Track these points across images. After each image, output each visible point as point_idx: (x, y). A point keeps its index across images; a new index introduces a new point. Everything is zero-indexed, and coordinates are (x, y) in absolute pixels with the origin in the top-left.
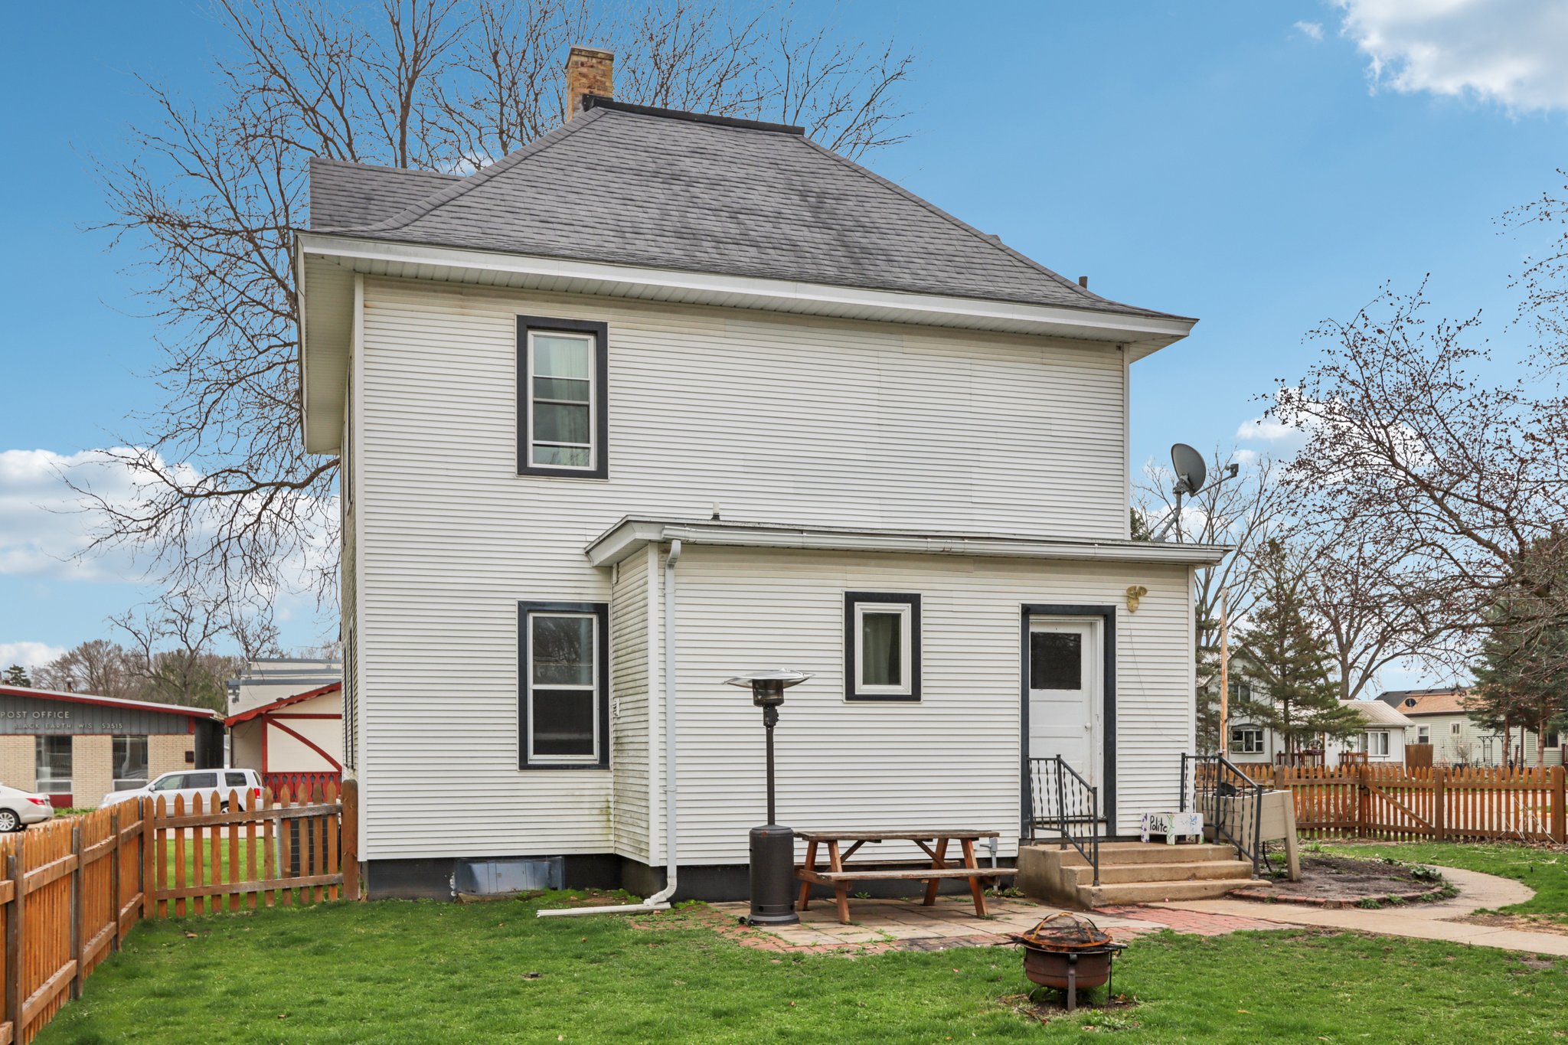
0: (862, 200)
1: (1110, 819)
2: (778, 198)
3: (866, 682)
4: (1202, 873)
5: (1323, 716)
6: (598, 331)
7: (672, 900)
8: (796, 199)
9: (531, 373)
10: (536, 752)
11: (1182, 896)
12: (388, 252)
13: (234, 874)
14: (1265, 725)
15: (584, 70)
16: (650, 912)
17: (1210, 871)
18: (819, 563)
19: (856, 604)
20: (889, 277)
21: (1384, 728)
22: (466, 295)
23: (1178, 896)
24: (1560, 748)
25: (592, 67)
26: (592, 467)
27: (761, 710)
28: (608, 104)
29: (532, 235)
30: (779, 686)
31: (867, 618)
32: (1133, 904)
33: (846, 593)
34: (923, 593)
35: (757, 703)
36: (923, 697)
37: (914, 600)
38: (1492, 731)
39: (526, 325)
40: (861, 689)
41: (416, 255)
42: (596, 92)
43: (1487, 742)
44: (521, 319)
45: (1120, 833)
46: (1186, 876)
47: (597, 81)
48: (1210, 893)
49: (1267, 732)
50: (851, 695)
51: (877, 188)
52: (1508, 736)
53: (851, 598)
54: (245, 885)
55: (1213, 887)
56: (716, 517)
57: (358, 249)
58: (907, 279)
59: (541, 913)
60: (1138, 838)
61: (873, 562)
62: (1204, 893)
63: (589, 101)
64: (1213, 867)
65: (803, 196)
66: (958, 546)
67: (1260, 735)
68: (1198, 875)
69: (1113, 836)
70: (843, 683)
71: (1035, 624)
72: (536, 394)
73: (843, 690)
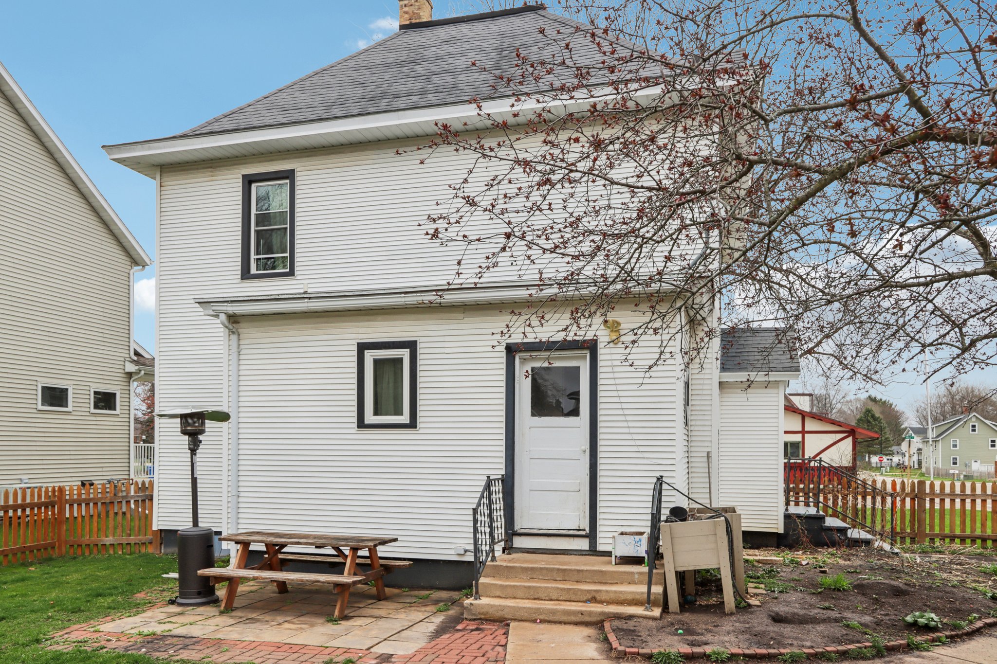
1: (592, 535)
3: (374, 413)
4: (604, 597)
6: (290, 175)
9: (253, 213)
11: (557, 618)
12: (149, 149)
15: (406, 9)
17: (612, 596)
18: (338, 322)
19: (366, 352)
22: (215, 168)
23: (551, 618)
25: (411, 5)
26: (288, 269)
27: (187, 437)
30: (199, 418)
31: (376, 363)
33: (358, 344)
34: (419, 340)
35: (184, 432)
36: (419, 425)
37: (412, 345)
39: (249, 181)
40: (369, 419)
41: (165, 148)
44: (244, 177)
45: (600, 548)
46: (585, 598)
47: (415, 14)
48: (587, 619)
50: (361, 424)
53: (362, 347)
57: (134, 150)
61: (380, 318)
62: (580, 618)
63: (406, 27)
64: (616, 592)
68: (598, 598)
69: (593, 551)
70: (355, 414)
71: (524, 360)
72: (257, 225)
73: (355, 420)
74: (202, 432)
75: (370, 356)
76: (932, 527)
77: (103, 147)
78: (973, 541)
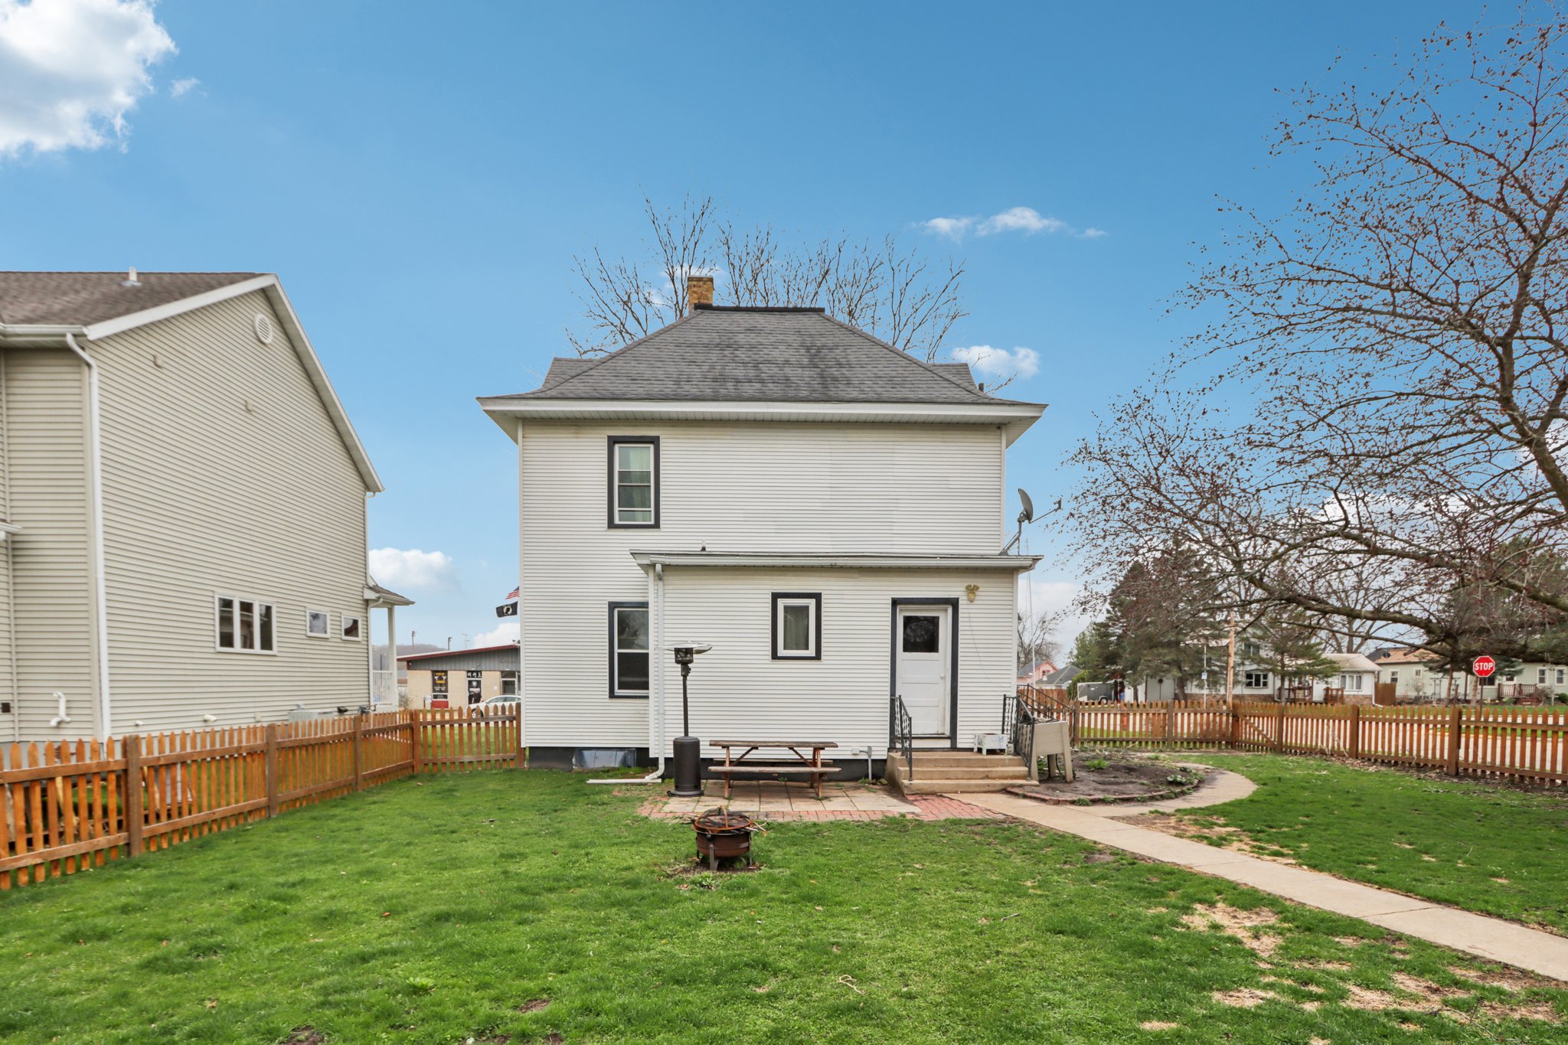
0: (846, 347)
1: (953, 737)
2: (791, 351)
3: (785, 648)
4: (994, 775)
5: (1309, 665)
6: (655, 441)
7: (662, 777)
8: (803, 351)
9: (617, 469)
10: (619, 688)
11: (971, 790)
12: (526, 405)
13: (462, 752)
14: (1271, 670)
15: (695, 289)
16: (645, 784)
17: (999, 774)
18: (755, 575)
19: (779, 599)
20: (843, 394)
21: (1359, 672)
22: (579, 426)
23: (967, 790)
24: (1496, 686)
25: (700, 286)
26: (652, 522)
27: (680, 665)
28: (708, 307)
29: (620, 387)
30: (689, 651)
31: (787, 609)
32: (934, 794)
33: (769, 593)
34: (823, 593)
35: (677, 662)
36: (823, 658)
37: (817, 597)
38: (1441, 675)
39: (613, 441)
40: (781, 652)
42: (702, 301)
43: (1438, 682)
44: (609, 438)
45: (959, 746)
47: (703, 295)
48: (992, 789)
49: (1270, 675)
50: (775, 656)
51: (860, 340)
52: (1452, 678)
53: (776, 597)
54: (467, 758)
55: (994, 785)
56: (704, 549)
57: (510, 405)
58: (855, 394)
59: (591, 781)
60: (971, 750)
61: (789, 573)
62: (987, 789)
63: (697, 307)
64: (1003, 771)
65: (808, 349)
66: (841, 562)
67: (1265, 677)
68: (990, 776)
69: (954, 748)
70: (770, 649)
71: (901, 610)
72: (620, 481)
73: (770, 653)
74: (691, 661)
75: (782, 603)
76: (1083, 734)
77: (478, 398)
78: (1108, 743)
